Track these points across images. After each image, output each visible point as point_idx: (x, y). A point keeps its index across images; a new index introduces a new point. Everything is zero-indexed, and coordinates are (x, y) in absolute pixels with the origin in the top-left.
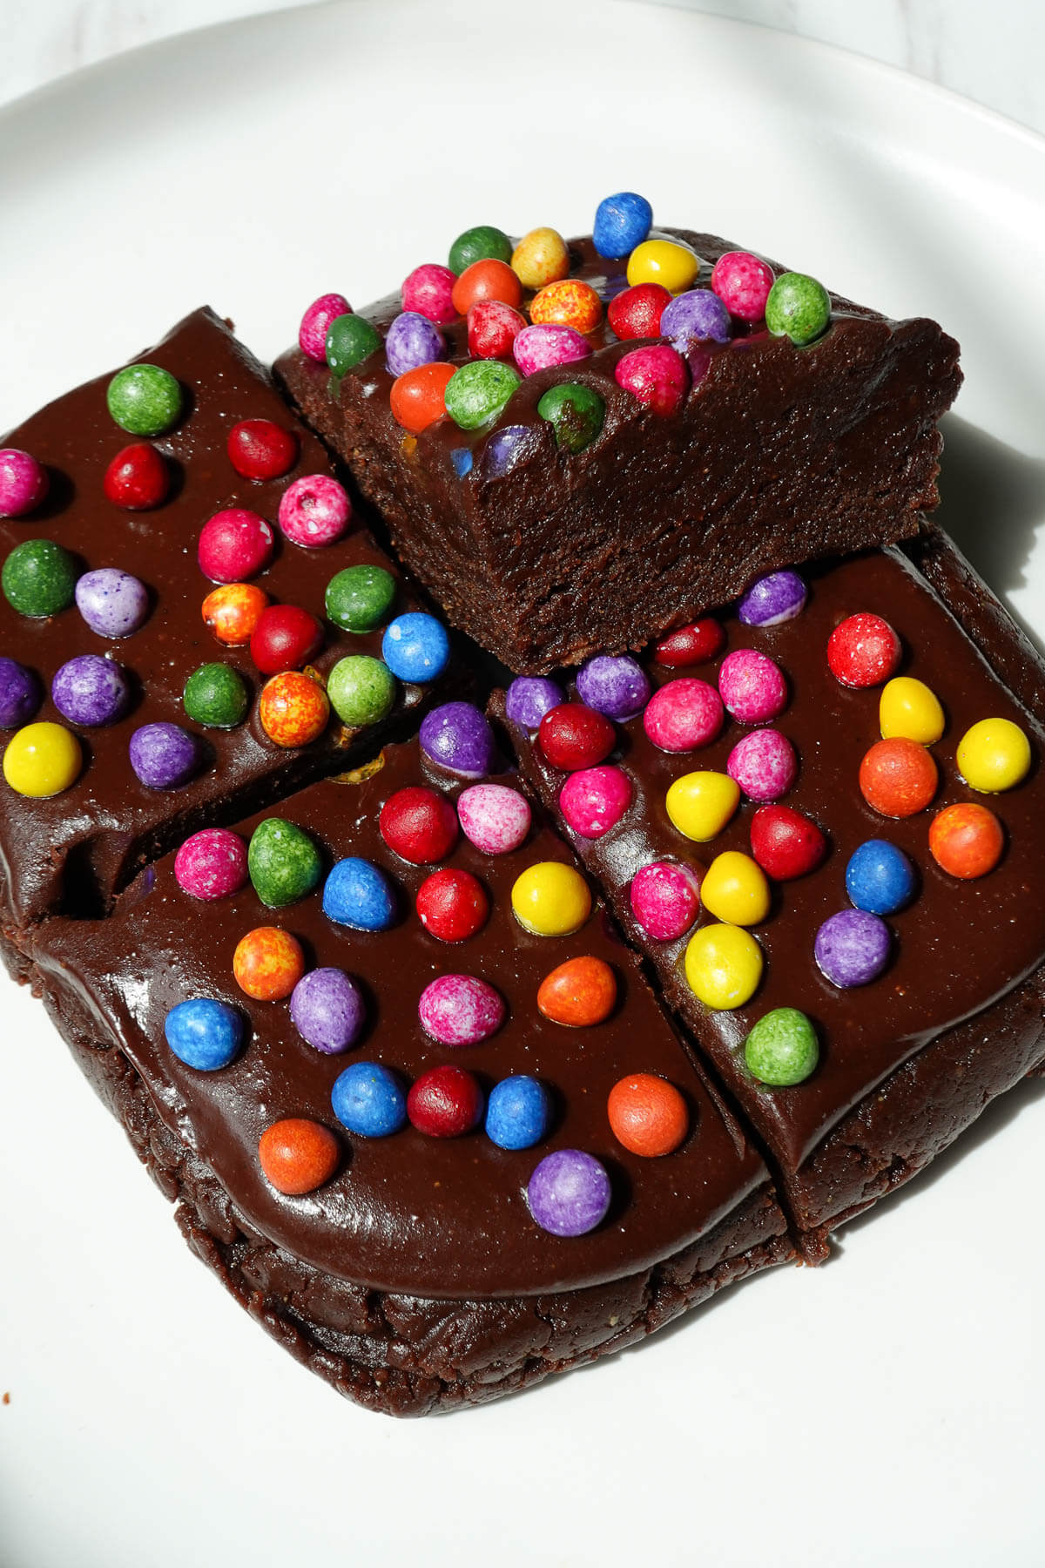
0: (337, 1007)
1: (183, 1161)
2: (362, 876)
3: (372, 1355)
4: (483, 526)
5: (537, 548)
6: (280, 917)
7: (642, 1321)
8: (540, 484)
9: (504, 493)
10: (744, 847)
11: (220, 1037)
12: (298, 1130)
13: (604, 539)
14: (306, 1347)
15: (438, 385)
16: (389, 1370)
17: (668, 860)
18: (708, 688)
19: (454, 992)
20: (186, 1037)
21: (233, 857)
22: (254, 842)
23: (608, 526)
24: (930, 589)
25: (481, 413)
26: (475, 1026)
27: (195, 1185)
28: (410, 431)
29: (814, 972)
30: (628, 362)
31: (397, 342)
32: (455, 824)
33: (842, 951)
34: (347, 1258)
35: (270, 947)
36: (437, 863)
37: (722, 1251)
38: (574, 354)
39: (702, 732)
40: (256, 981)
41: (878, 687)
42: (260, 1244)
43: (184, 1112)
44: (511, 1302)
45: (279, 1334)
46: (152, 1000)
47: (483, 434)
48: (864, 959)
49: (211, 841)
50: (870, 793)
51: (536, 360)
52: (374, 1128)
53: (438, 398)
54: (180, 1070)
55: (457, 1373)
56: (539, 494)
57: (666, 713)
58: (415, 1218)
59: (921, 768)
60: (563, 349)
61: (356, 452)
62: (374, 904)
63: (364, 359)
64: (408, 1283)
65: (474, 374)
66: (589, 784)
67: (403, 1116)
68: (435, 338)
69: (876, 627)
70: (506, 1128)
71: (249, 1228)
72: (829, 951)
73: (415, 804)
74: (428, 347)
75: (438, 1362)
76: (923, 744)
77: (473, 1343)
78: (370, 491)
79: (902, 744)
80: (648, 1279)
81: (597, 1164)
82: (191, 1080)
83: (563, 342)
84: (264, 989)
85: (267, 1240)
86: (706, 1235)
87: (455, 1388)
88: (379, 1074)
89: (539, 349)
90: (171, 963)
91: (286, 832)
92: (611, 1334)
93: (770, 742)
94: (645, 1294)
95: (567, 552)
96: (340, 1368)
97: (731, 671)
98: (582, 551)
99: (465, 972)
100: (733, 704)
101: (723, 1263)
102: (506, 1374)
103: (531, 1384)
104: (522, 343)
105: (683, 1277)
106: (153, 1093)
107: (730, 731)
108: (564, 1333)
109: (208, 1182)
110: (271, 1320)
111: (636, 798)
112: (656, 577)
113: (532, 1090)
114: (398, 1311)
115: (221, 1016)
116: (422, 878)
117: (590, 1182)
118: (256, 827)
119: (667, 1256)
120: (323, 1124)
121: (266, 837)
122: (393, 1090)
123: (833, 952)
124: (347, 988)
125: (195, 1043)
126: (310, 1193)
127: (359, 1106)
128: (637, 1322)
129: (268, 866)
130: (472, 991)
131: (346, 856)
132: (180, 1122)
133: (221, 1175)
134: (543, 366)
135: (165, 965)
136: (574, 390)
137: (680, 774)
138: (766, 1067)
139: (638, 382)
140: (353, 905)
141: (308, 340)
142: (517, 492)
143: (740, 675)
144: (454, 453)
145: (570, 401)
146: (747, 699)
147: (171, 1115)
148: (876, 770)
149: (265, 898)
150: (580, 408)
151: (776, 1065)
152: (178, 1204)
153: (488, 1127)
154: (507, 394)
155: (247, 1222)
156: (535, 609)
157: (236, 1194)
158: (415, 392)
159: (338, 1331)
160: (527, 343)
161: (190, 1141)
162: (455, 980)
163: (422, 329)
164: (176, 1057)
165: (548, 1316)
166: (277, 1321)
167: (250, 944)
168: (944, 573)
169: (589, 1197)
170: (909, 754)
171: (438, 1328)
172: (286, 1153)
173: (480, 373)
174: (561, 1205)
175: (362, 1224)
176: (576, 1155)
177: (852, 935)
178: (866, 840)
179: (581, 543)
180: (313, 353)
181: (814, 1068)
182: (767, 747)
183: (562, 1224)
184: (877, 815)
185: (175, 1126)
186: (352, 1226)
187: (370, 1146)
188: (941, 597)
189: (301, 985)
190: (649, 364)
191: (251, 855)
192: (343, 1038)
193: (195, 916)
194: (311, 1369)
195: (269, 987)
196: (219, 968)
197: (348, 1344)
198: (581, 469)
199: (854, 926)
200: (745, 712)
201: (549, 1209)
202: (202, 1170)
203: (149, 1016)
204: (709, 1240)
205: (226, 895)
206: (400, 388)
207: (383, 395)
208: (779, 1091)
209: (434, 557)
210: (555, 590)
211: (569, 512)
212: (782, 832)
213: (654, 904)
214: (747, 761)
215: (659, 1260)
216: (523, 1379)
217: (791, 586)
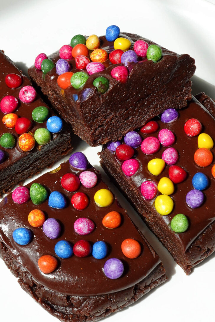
0: (54, 228)
1: (19, 267)
2: (58, 195)
3: (68, 311)
4: (81, 113)
5: (95, 117)
6: (39, 207)
7: (133, 298)
8: (95, 102)
9: (86, 104)
10: (167, 176)
11: (26, 237)
12: (47, 258)
13: (111, 113)
14: (52, 310)
15: (69, 77)
16: (73, 315)
17: (149, 180)
18: (156, 138)
19: (82, 222)
20: (18, 237)
21: (26, 193)
22: (31, 189)
23: (111, 111)
24: (208, 112)
25: (79, 85)
26: (88, 230)
27: (22, 273)
28: (63, 89)
29: (186, 205)
30: (114, 71)
31: (59, 66)
32: (79, 182)
33: (193, 200)
34: (61, 288)
35: (37, 214)
36: (75, 191)
37: (151, 280)
38: (101, 69)
39: (155, 149)
40: (34, 222)
41: (197, 136)
42: (39, 286)
43: (19, 255)
44: (101, 296)
45: (46, 308)
46: (9, 229)
47: (80, 90)
48: (198, 201)
49: (21, 189)
50: (197, 161)
51: (92, 71)
52: (65, 256)
53: (69, 81)
54: (17, 245)
55: (89, 314)
56: (94, 104)
57: (146, 145)
58: (77, 277)
59: (209, 155)
60: (98, 68)
61: (50, 92)
62: (61, 202)
63: (51, 70)
64: (76, 293)
65: (77, 76)
66: (129, 163)
67: (72, 253)
68: (68, 65)
69: (196, 122)
70: (97, 254)
71: (37, 283)
72: (189, 200)
73: (69, 177)
74: (66, 68)
75: (84, 312)
76: (209, 149)
77: (93, 307)
78: (53, 101)
79: (203, 149)
80: (134, 288)
81: (120, 261)
82: (20, 248)
83: (98, 67)
84: (36, 224)
85: (41, 285)
86: (147, 277)
87: (89, 318)
88: (66, 243)
89: (93, 68)
90: (13, 220)
91: (39, 186)
92: (126, 302)
93: (172, 151)
94: (133, 292)
95: (102, 117)
96: (61, 315)
97: (161, 134)
98: (106, 117)
99: (85, 217)
100: (162, 142)
101: (151, 283)
102: (101, 313)
103: (107, 315)
104: (88, 67)
105: (142, 287)
106: (11, 252)
107: (162, 149)
108: (114, 303)
109: (25, 272)
110: (44, 305)
111: (140, 166)
112: (124, 122)
113: (103, 244)
114: (74, 300)
115: (26, 231)
116: (72, 195)
117: (119, 266)
118: (31, 185)
119: (138, 282)
120: (53, 256)
121: (34, 188)
122: (69, 247)
123: (190, 200)
124: (56, 223)
125: (20, 239)
126: (52, 273)
127: (62, 251)
128: (132, 299)
129: (35, 195)
130: (87, 222)
131: (53, 191)
132: (18, 258)
133: (29, 270)
134: (94, 73)
135: (12, 220)
136: (102, 79)
137: (150, 160)
138: (176, 228)
139: (117, 75)
140: (56, 203)
141: (37, 65)
142: (89, 104)
143: (164, 135)
144: (73, 95)
145: (101, 82)
146: (166, 141)
147: (15, 257)
148: (198, 156)
149: (34, 203)
150: (103, 83)
151: (179, 227)
152: (18, 278)
153: (93, 254)
154: (85, 80)
155: (36, 281)
156: (95, 132)
157: (33, 274)
158: (63, 79)
159: (60, 306)
160: (89, 67)
161: (21, 262)
162: (82, 219)
163: (64, 63)
164: (16, 242)
165: (111, 299)
166: (45, 305)
167: (32, 214)
168: (210, 107)
169: (119, 269)
170: (206, 152)
171: (84, 304)
172: (45, 263)
173: (79, 75)
174: (112, 272)
175: (64, 279)
176: (115, 259)
177: (195, 195)
178: (197, 172)
179: (105, 115)
180: (38, 68)
181: (187, 228)
182: (171, 152)
183: (112, 276)
184: (199, 167)
185: (17, 259)
186: (62, 280)
187: (65, 261)
188: (211, 113)
189: (45, 223)
190: (119, 71)
191: (30, 192)
192: (56, 235)
193: (17, 208)
194: (54, 316)
195: (37, 224)
196: (24, 220)
197: (62, 309)
198: (104, 97)
199: (195, 193)
200: (165, 144)
201: (109, 273)
202: (24, 269)
203: (9, 233)
204: (148, 277)
205: (25, 203)
206: (60, 78)
207: (56, 79)
208: (180, 234)
209: (70, 118)
210: (99, 127)
211: (102, 108)
212: (176, 172)
213: (147, 191)
214: (167, 156)
215: (136, 283)
216: (105, 315)
217: (174, 113)
